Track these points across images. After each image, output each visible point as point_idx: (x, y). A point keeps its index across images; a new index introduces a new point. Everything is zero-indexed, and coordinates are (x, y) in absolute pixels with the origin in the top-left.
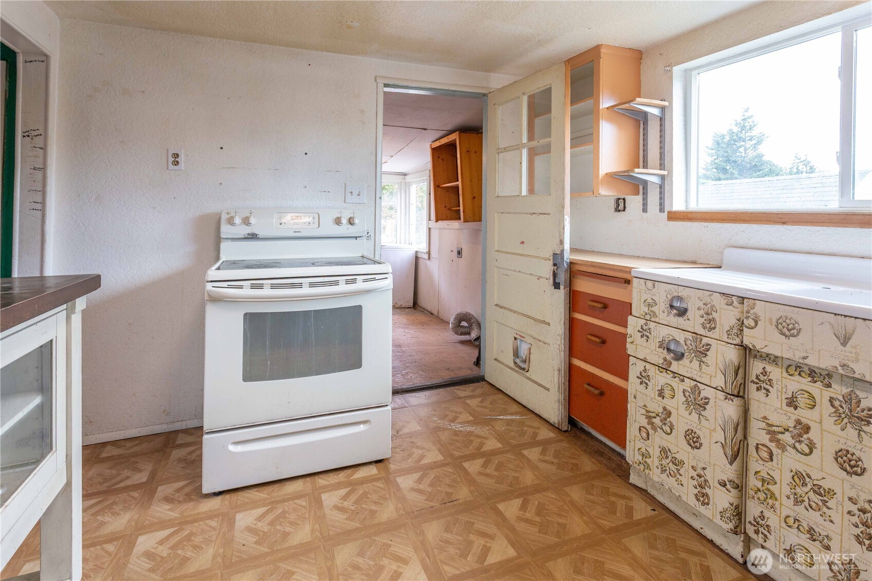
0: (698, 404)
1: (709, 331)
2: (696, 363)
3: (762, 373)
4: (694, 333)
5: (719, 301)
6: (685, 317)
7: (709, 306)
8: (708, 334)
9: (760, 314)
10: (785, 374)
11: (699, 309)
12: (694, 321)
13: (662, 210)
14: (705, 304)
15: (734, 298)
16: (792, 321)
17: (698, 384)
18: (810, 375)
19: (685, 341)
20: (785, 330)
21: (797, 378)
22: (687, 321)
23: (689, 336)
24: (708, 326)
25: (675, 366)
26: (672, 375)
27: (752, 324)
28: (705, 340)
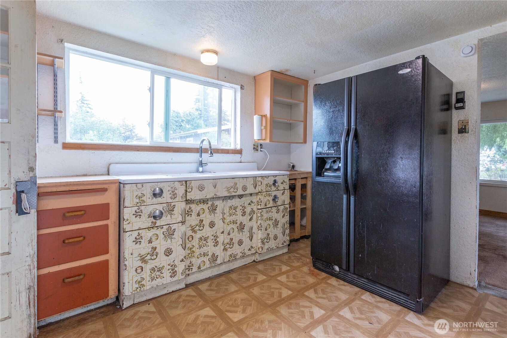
0: (170, 234)
1: (174, 199)
2: (169, 216)
3: (189, 209)
4: (167, 203)
5: (177, 185)
6: (162, 197)
7: (173, 188)
8: (174, 201)
9: (193, 186)
10: (196, 206)
11: (169, 191)
12: (167, 197)
13: (56, 141)
14: (171, 188)
15: (183, 182)
16: (203, 185)
17: (170, 225)
18: (203, 202)
19: (163, 208)
20: (201, 189)
21: (200, 205)
22: (163, 198)
23: (165, 205)
24: (173, 197)
25: (159, 223)
26: (156, 228)
27: (190, 190)
28: (173, 204)
